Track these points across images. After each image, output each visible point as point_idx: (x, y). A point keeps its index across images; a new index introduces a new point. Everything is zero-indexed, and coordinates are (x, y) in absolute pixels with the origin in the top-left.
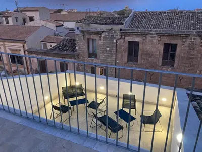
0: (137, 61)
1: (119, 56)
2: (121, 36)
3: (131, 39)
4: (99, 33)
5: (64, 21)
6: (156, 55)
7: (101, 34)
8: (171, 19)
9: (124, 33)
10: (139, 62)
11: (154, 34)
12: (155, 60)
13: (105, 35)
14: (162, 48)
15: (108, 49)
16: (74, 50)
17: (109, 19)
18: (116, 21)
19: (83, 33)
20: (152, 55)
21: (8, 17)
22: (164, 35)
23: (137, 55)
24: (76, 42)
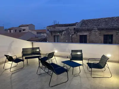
3: (81, 34)
7: (62, 32)
9: (76, 30)
11: (96, 30)
13: (65, 33)
19: (51, 32)
24: (47, 38)
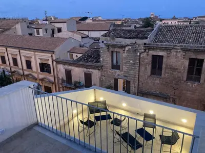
0: (161, 75)
1: (142, 69)
2: (145, 50)
3: (155, 53)
4: (123, 47)
5: (89, 31)
6: (180, 69)
7: (125, 47)
8: (198, 33)
9: (148, 47)
10: (163, 76)
11: (178, 49)
12: (179, 74)
13: (129, 49)
14: (187, 63)
15: (131, 61)
16: (98, 61)
17: (134, 32)
18: (140, 35)
19: (108, 46)
20: (177, 69)
21: (39, 28)
22: (189, 50)
23: (160, 68)
24: (101, 54)
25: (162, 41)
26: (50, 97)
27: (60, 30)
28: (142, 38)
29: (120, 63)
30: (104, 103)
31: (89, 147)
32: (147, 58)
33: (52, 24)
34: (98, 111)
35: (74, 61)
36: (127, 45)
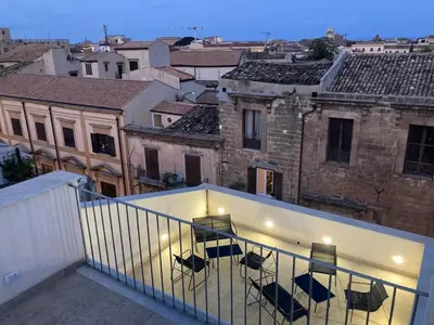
0: (348, 161)
1: (309, 147)
2: (315, 107)
3: (335, 114)
4: (266, 100)
6: (389, 149)
7: (271, 102)
9: (320, 102)
10: (352, 163)
11: (387, 106)
12: (388, 160)
14: (404, 135)
15: (285, 132)
16: (214, 131)
17: (290, 70)
18: (305, 76)
19: (235, 98)
20: (383, 149)
21: (91, 62)
22: (409, 108)
23: (347, 147)
24: (220, 116)
25: (350, 89)
26: (113, 206)
27: (134, 65)
28: (307, 82)
29: (261, 136)
30: (227, 220)
31: (193, 313)
32: (319, 123)
33: (119, 52)
34: (212, 237)
35: (164, 131)
36: (275, 98)
